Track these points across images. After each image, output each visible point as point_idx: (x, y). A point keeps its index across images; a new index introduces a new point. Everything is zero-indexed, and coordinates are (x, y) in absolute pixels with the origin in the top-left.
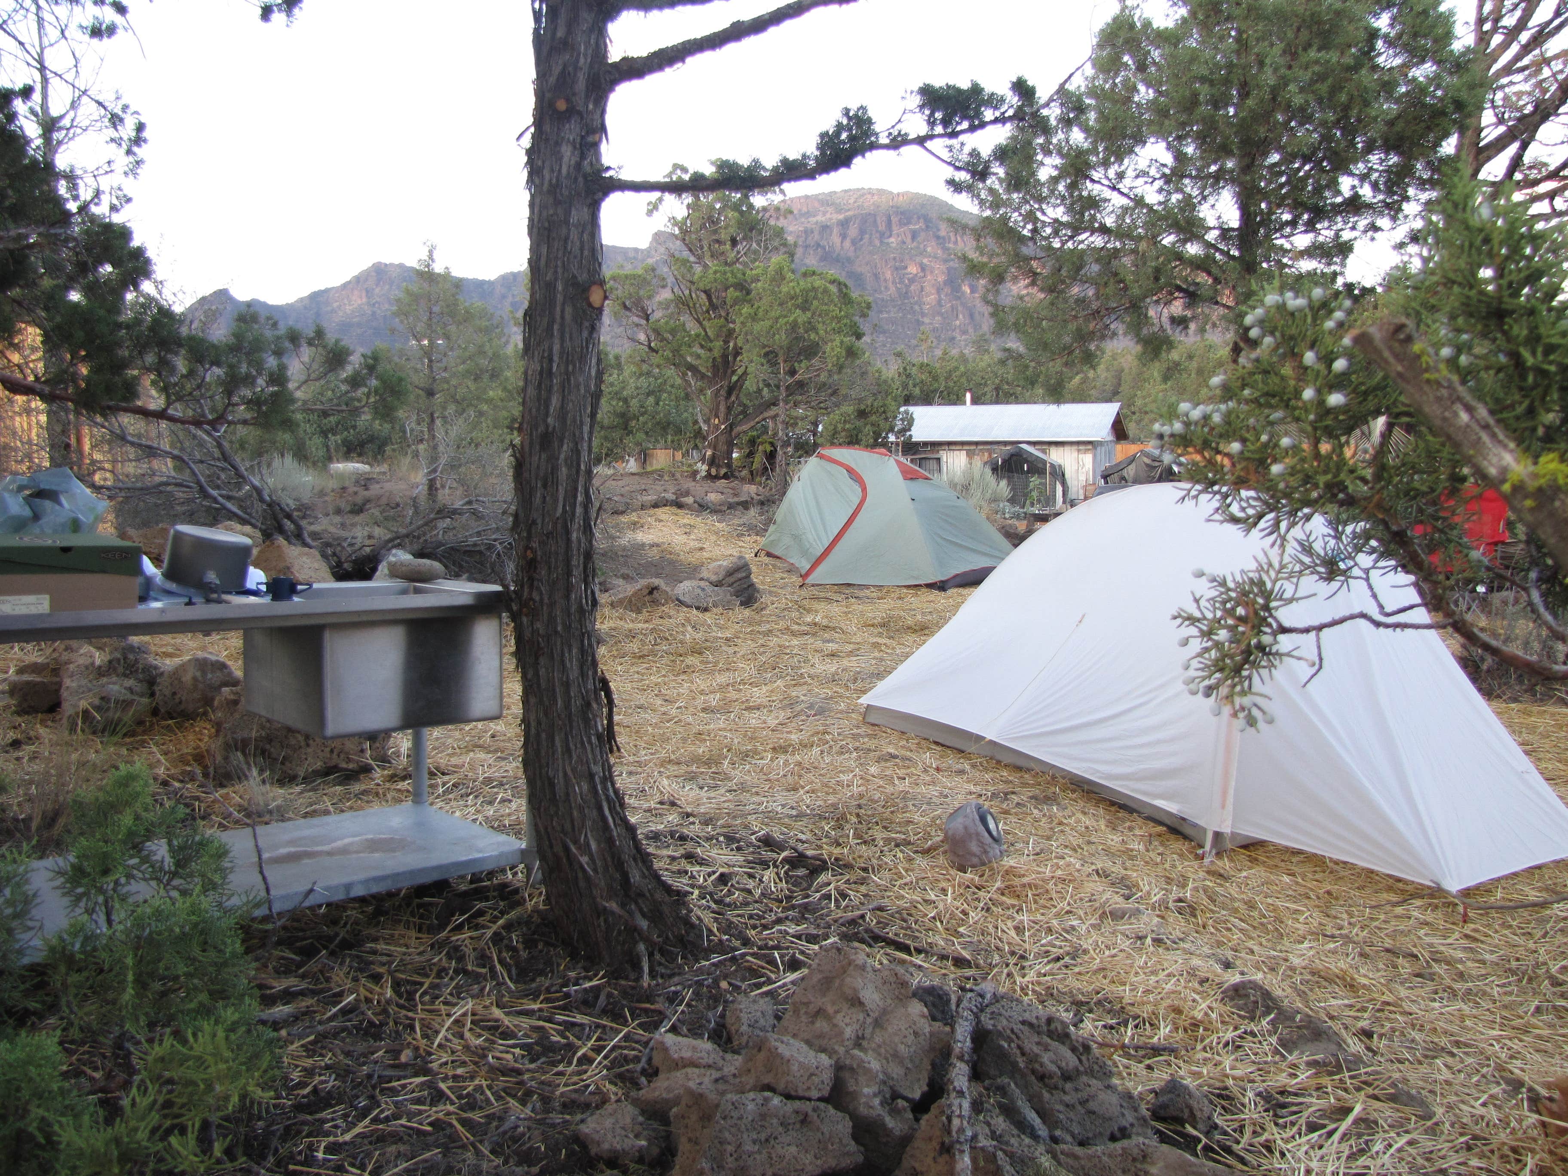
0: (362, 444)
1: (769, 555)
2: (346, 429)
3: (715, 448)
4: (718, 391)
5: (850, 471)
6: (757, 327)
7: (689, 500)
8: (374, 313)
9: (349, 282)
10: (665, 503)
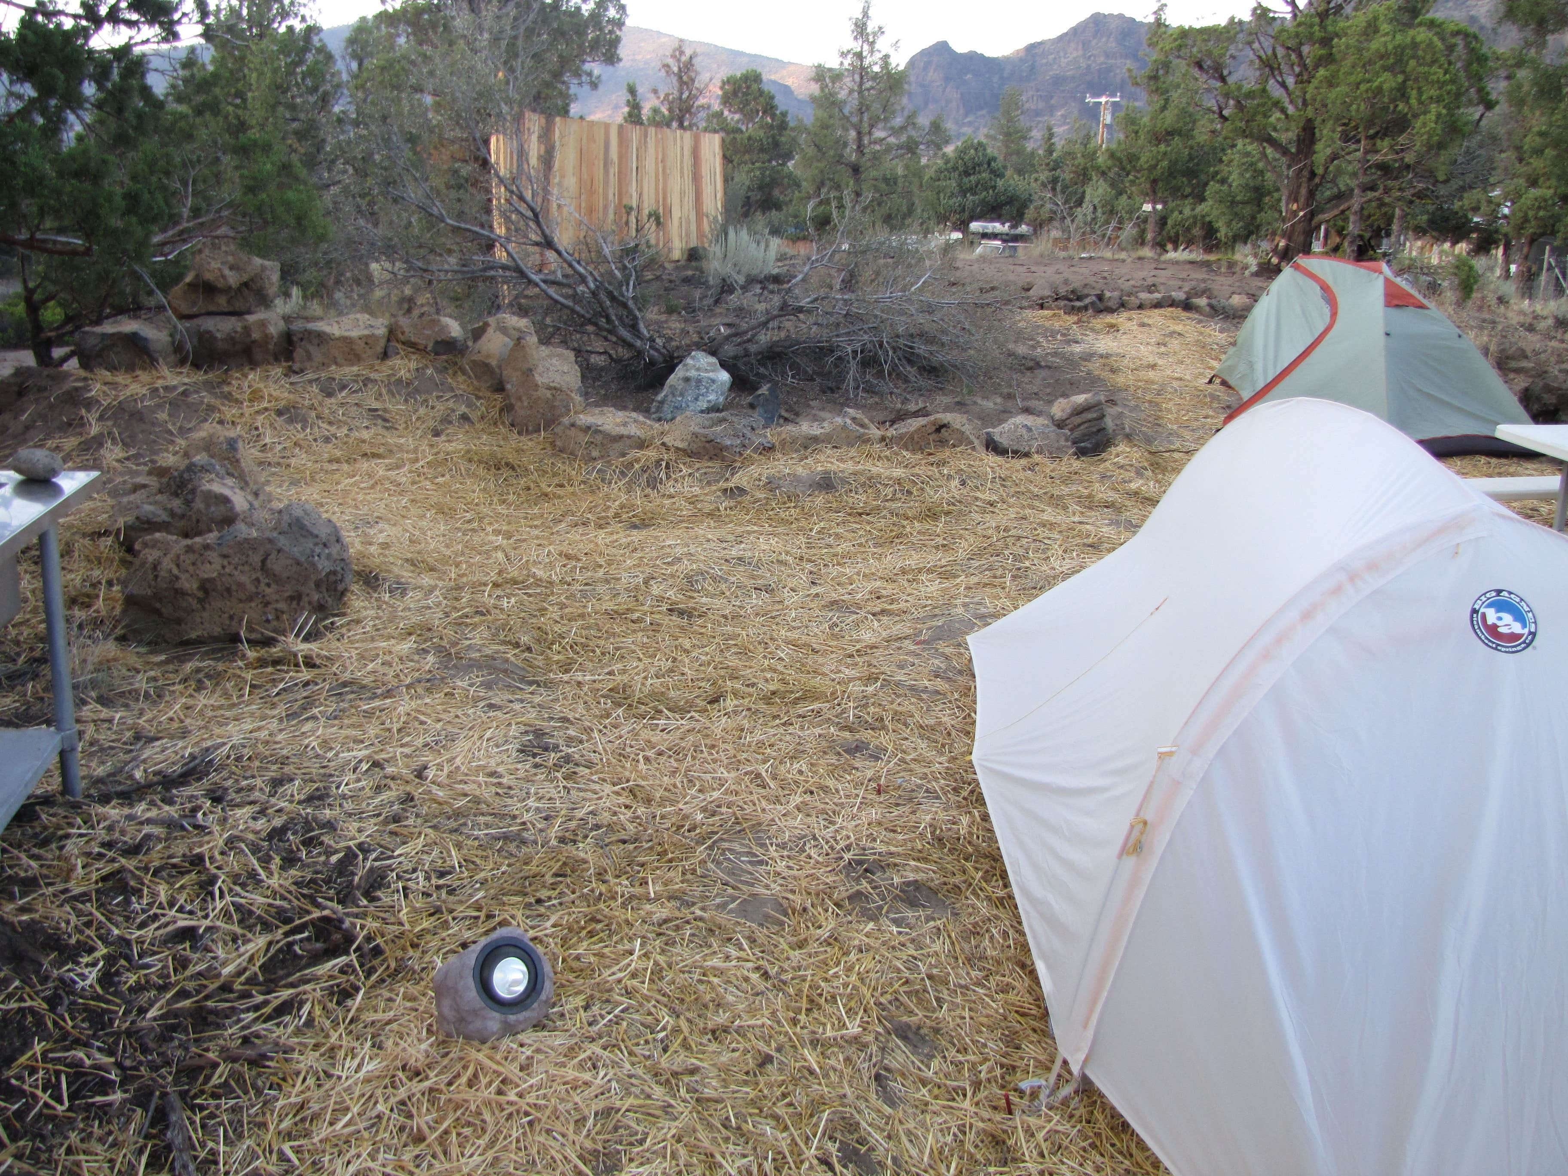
0: (1001, 206)
1: (1224, 383)
2: (986, 189)
3: (1289, 239)
4: (1301, 170)
5: (1325, 288)
6: (1333, 94)
7: (1202, 302)
8: (1089, 66)
9: (1066, 34)
10: (1173, 304)
